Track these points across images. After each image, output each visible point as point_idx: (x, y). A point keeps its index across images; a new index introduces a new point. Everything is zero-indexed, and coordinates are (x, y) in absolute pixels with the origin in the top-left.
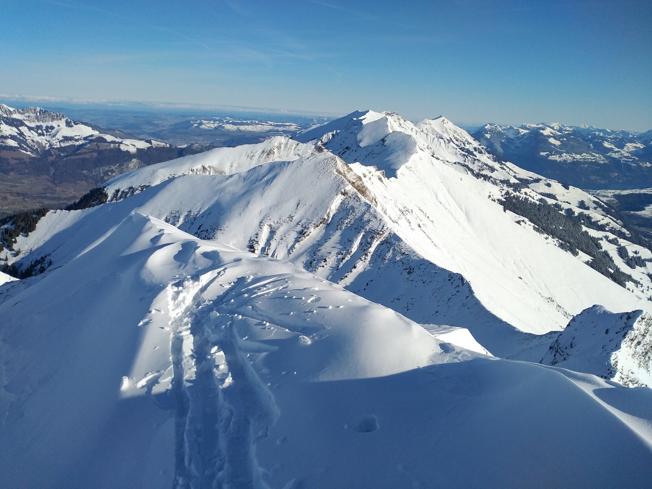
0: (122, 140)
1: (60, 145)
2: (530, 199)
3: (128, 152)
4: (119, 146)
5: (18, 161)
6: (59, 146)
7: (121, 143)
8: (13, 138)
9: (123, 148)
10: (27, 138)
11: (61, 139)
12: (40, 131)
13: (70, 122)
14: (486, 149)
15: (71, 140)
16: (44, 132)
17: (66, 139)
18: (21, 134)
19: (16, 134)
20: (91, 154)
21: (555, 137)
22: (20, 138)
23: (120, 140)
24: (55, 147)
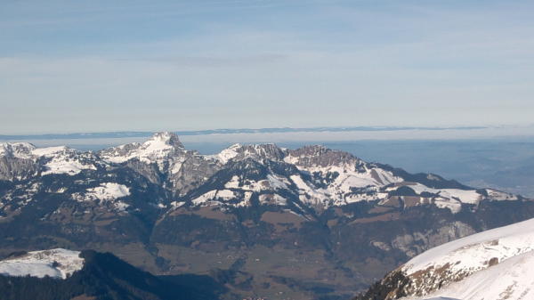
0: (438, 190)
1: (345, 201)
3: (447, 210)
4: (433, 200)
5: (285, 228)
6: (343, 203)
7: (437, 195)
8: (282, 192)
9: (439, 203)
10: (301, 192)
11: (347, 191)
12: (318, 181)
13: (362, 164)
15: (361, 193)
16: (325, 182)
17: (355, 191)
18: (293, 186)
19: (286, 187)
20: (389, 215)
22: (291, 193)
23: (434, 191)
24: (338, 205)
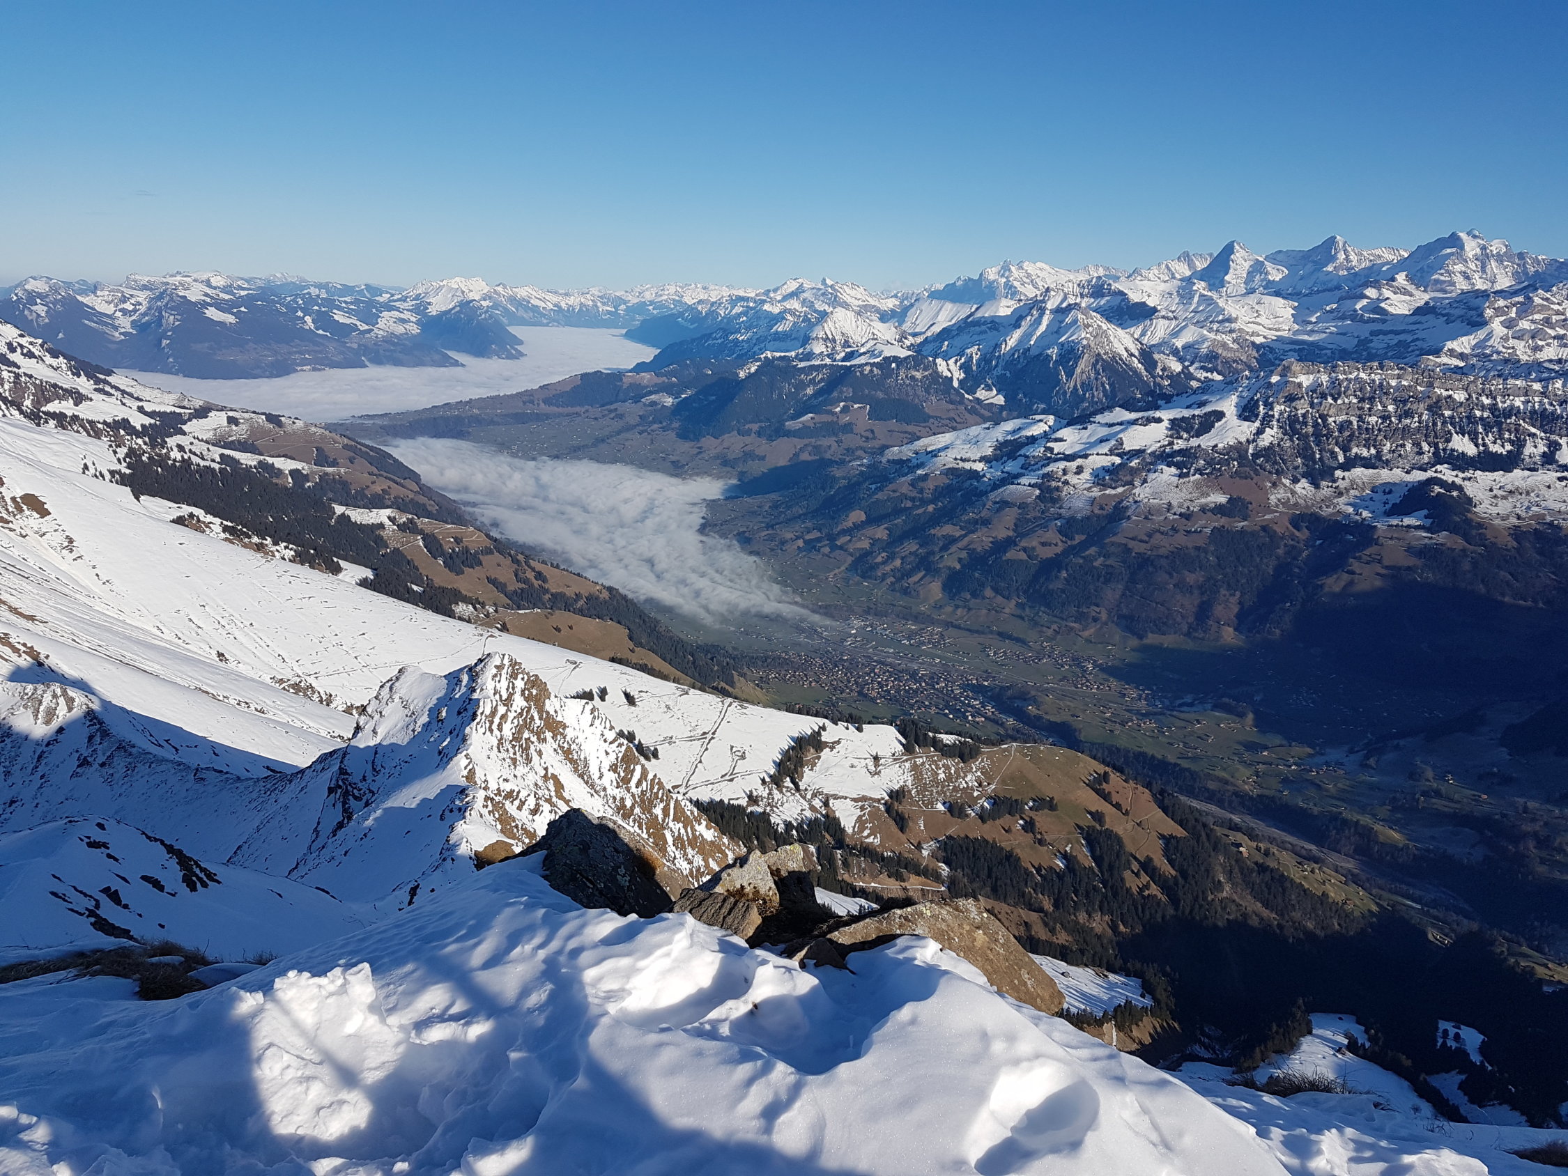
2: (195, 459)
14: (42, 346)
21: (218, 305)
